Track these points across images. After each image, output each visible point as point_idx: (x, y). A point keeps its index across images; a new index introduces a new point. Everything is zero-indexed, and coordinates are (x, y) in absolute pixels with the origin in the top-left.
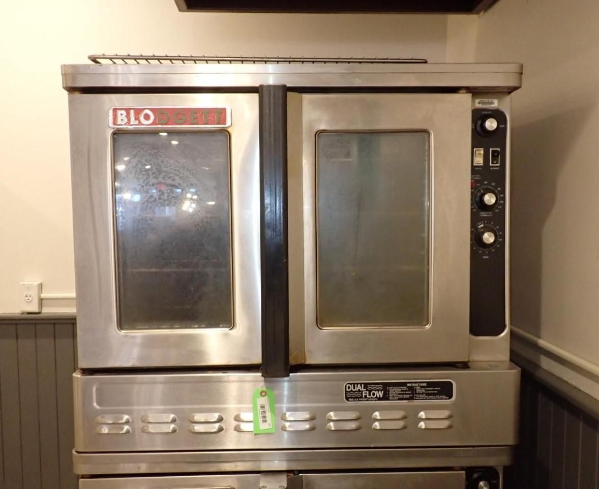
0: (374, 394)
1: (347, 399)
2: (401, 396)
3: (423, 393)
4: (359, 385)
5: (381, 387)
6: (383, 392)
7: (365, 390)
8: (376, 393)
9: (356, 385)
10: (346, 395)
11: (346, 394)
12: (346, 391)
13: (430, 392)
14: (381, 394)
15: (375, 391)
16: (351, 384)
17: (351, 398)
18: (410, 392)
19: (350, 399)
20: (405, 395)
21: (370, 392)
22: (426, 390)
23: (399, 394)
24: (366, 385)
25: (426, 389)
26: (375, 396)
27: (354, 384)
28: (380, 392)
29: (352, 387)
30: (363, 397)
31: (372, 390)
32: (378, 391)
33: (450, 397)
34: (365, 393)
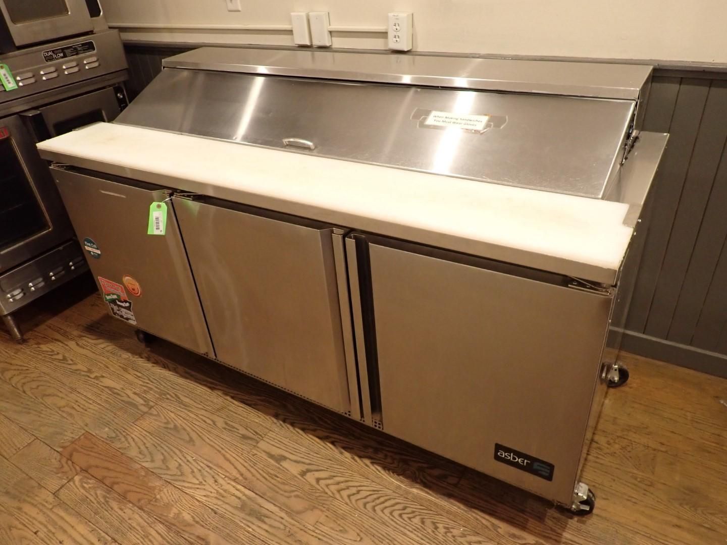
0: (58, 55)
2: (72, 54)
3: (81, 50)
4: (50, 52)
5: (61, 51)
6: (63, 53)
7: (54, 54)
10: (45, 59)
12: (44, 57)
13: (84, 49)
14: (62, 55)
16: (45, 52)
18: (75, 51)
19: (48, 61)
20: (74, 53)
21: (56, 54)
22: (82, 48)
24: (53, 51)
26: (60, 56)
27: (47, 52)
29: (46, 54)
30: (54, 58)
32: (60, 53)
33: (94, 49)
34: (54, 56)
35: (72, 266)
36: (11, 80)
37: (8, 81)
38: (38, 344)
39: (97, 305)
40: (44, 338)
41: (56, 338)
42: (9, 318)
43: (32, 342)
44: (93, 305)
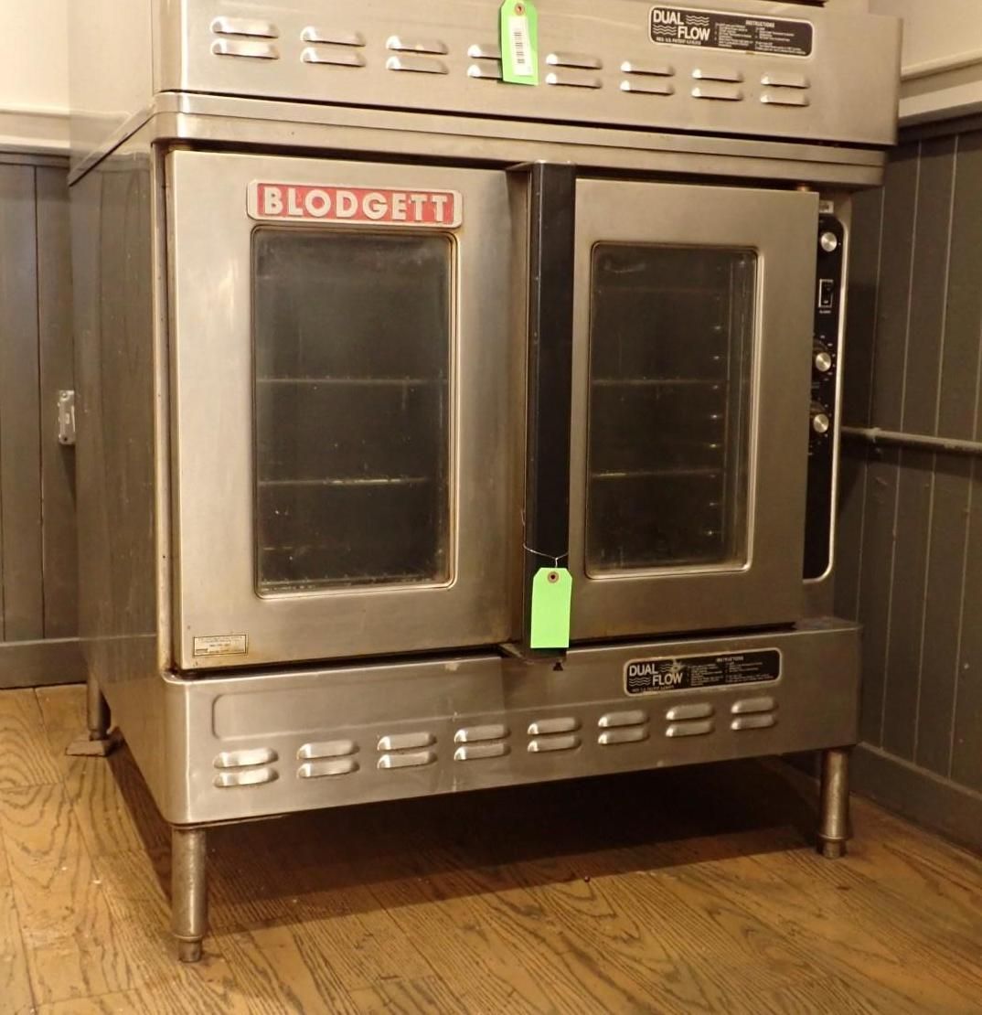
0: (695, 34)
1: (654, 37)
2: (735, 42)
3: (768, 41)
4: (673, 14)
5: (705, 21)
6: (709, 30)
7: (683, 23)
8: (699, 31)
9: (668, 13)
10: (652, 30)
11: (652, 27)
12: (652, 23)
13: (779, 39)
14: (705, 34)
15: (698, 27)
16: (661, 10)
17: (660, 35)
18: (750, 36)
19: (658, 39)
20: (741, 41)
21: (690, 27)
22: (774, 36)
23: (734, 38)
24: (684, 15)
25: (774, 33)
26: (697, 37)
27: (666, 10)
28: (704, 30)
29: (662, 15)
30: (679, 36)
31: (693, 26)
32: (702, 27)
34: (682, 30)
35: (460, 744)
36: (530, 55)
37: (520, 54)
38: (230, 984)
39: (482, 934)
40: (264, 973)
41: (296, 990)
42: (192, 842)
43: (219, 968)
44: (469, 928)
